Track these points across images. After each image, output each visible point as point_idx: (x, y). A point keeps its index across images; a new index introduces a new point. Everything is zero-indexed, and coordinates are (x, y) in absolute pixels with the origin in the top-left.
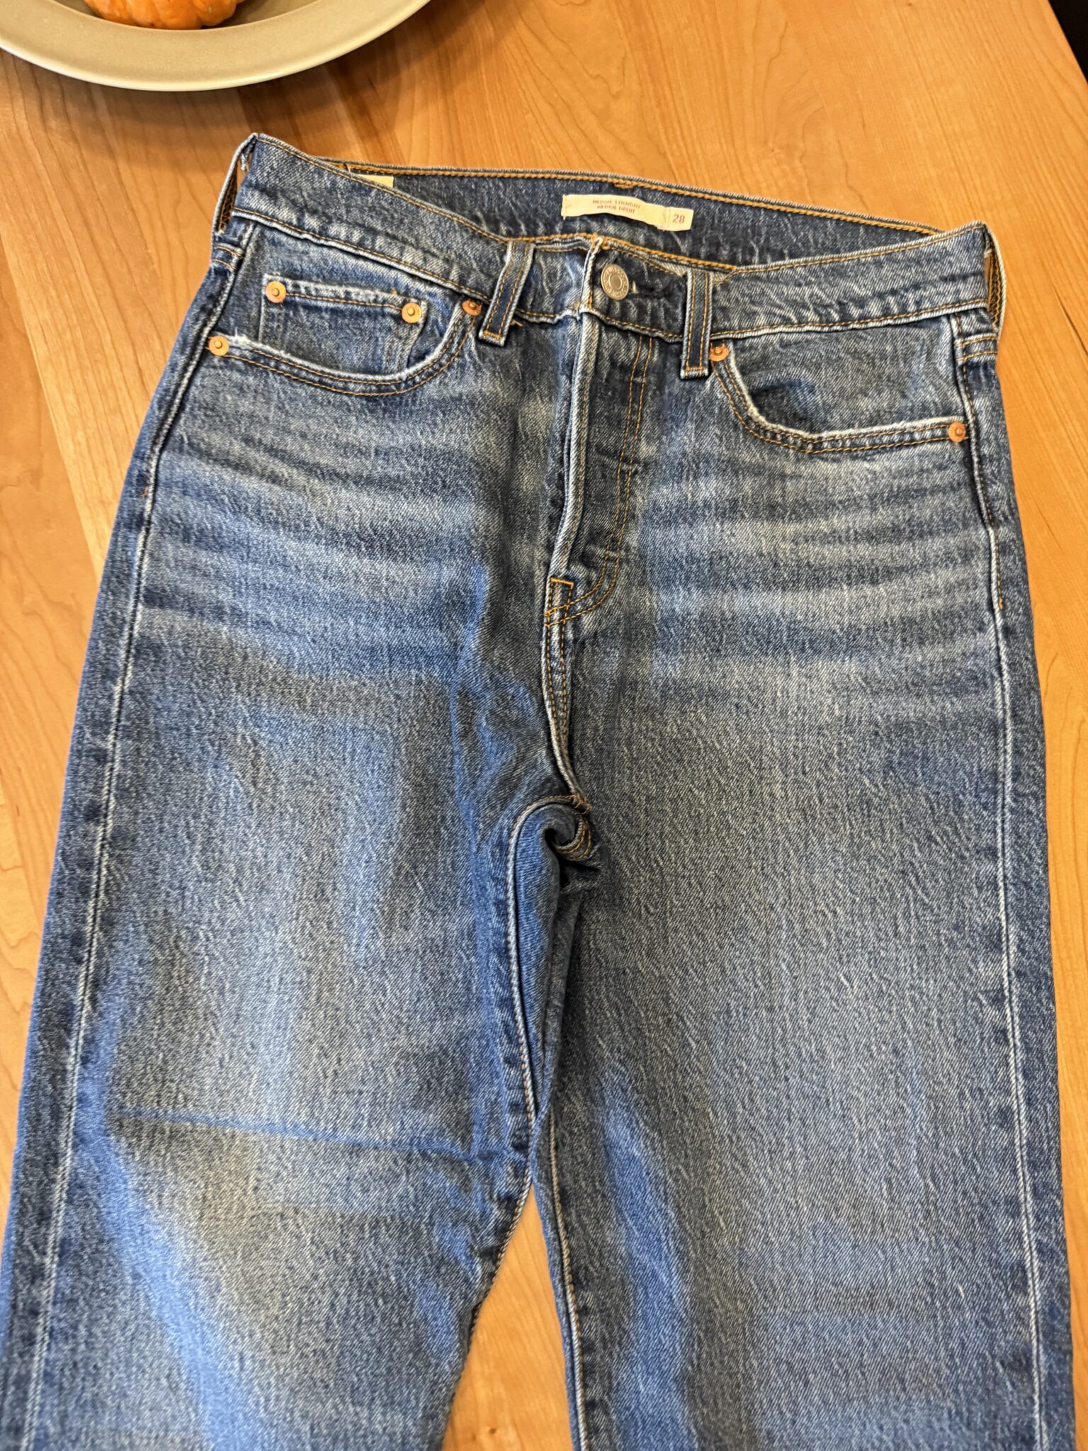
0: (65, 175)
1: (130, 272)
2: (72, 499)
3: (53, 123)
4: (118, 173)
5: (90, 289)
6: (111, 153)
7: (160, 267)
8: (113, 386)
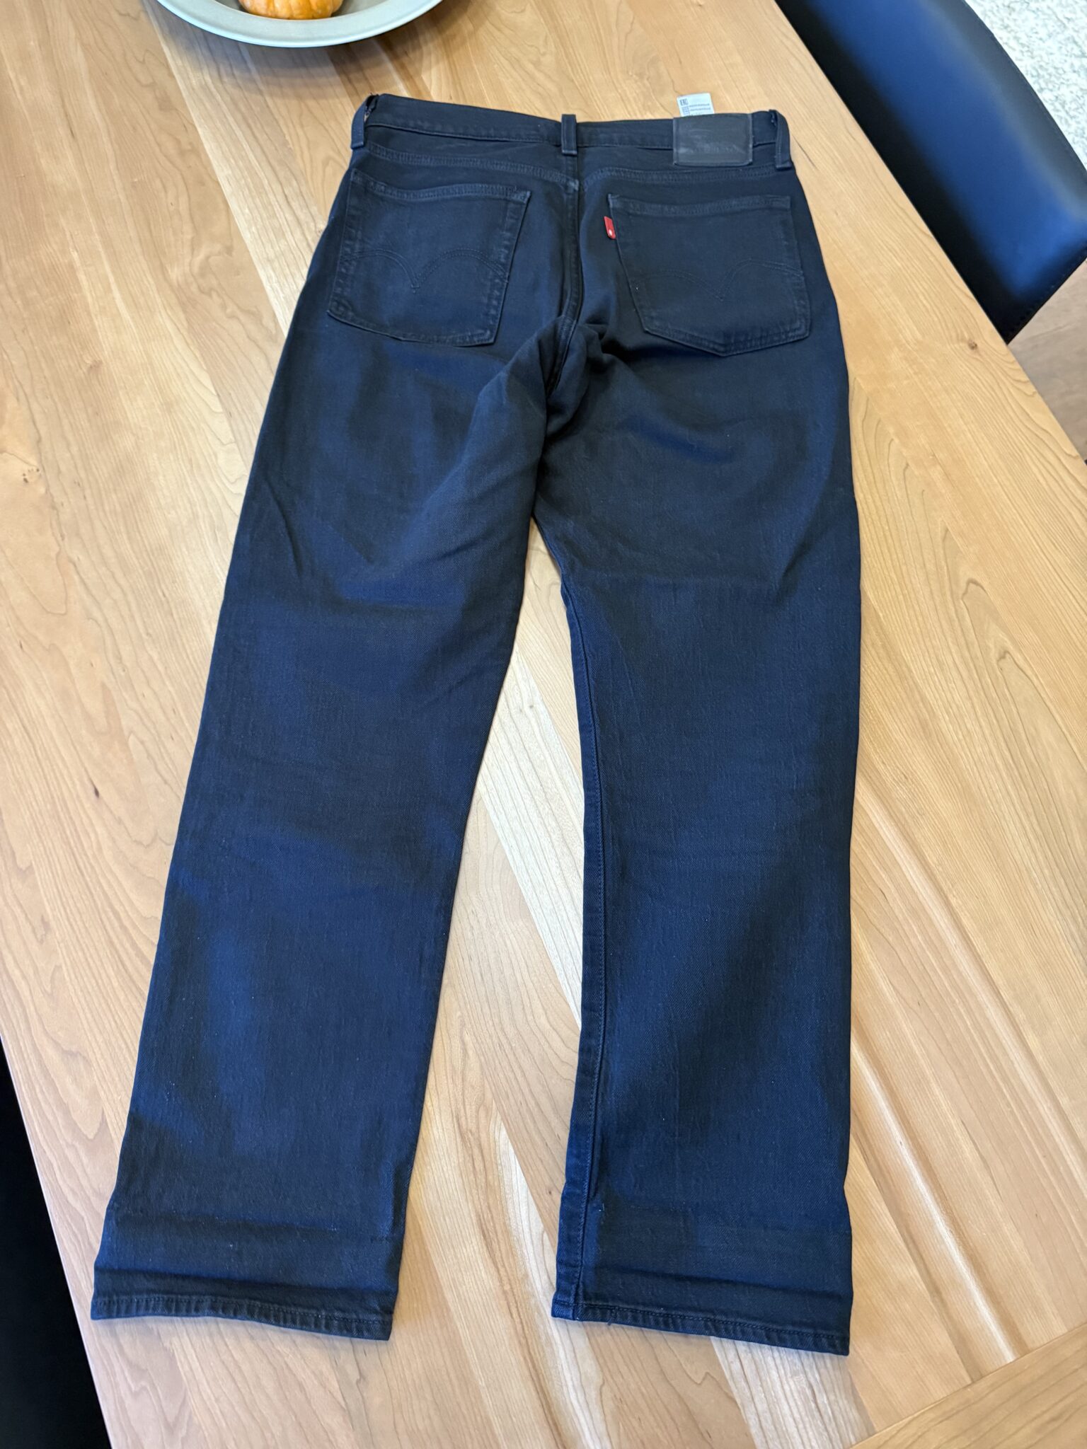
0: (236, 105)
1: (276, 149)
2: (251, 259)
3: (226, 79)
4: (265, 100)
5: (253, 158)
6: (261, 93)
7: (293, 145)
8: (270, 204)
